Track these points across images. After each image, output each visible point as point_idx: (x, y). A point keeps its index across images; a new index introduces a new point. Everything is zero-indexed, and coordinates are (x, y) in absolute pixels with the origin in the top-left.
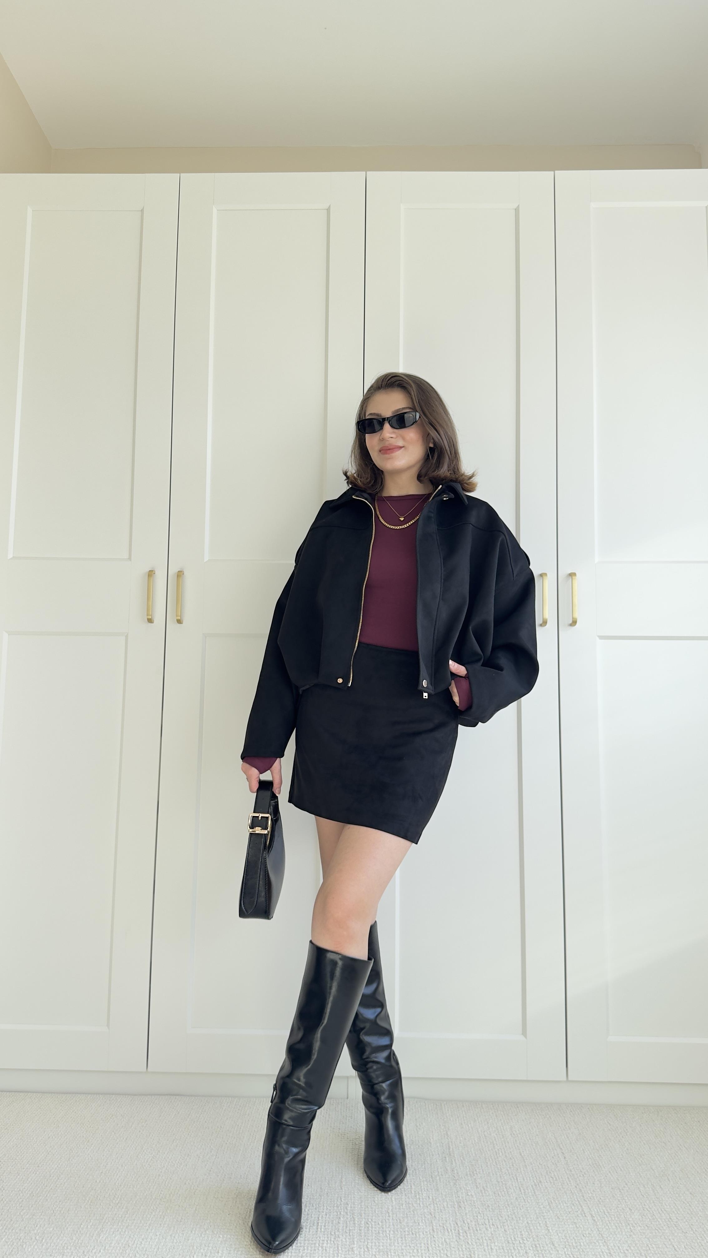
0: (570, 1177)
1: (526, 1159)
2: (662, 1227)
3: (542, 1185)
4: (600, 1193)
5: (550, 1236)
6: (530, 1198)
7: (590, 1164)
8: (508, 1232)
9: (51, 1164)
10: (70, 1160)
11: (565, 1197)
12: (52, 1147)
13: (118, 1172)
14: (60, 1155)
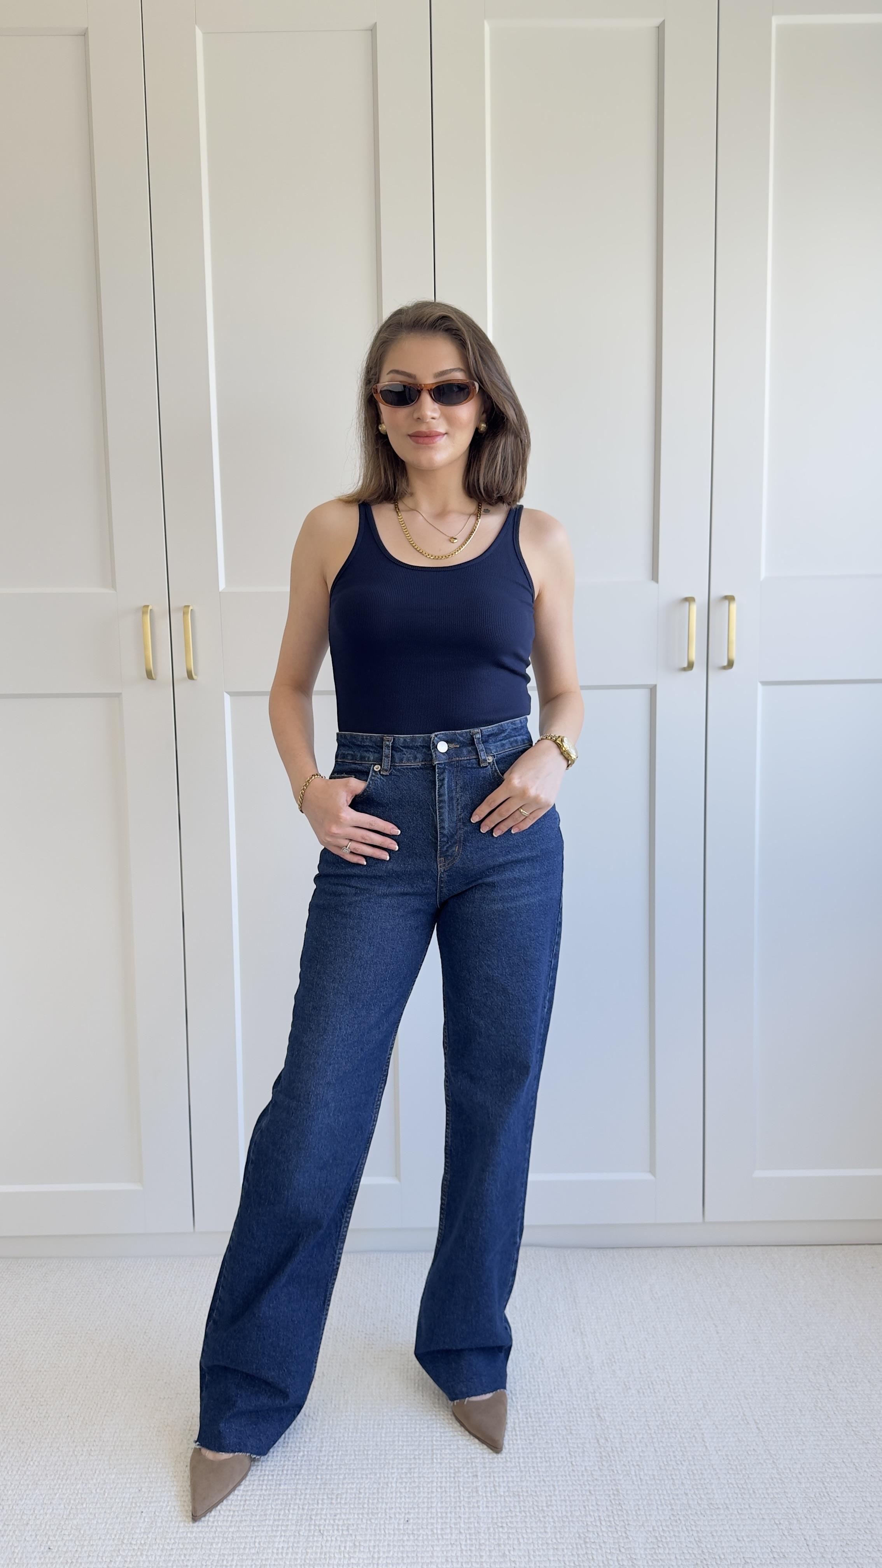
0: (726, 1363)
1: (672, 1337)
2: (840, 1437)
3: (694, 1377)
5: (709, 1455)
7: (748, 1343)
8: (659, 1454)
11: (722, 1394)
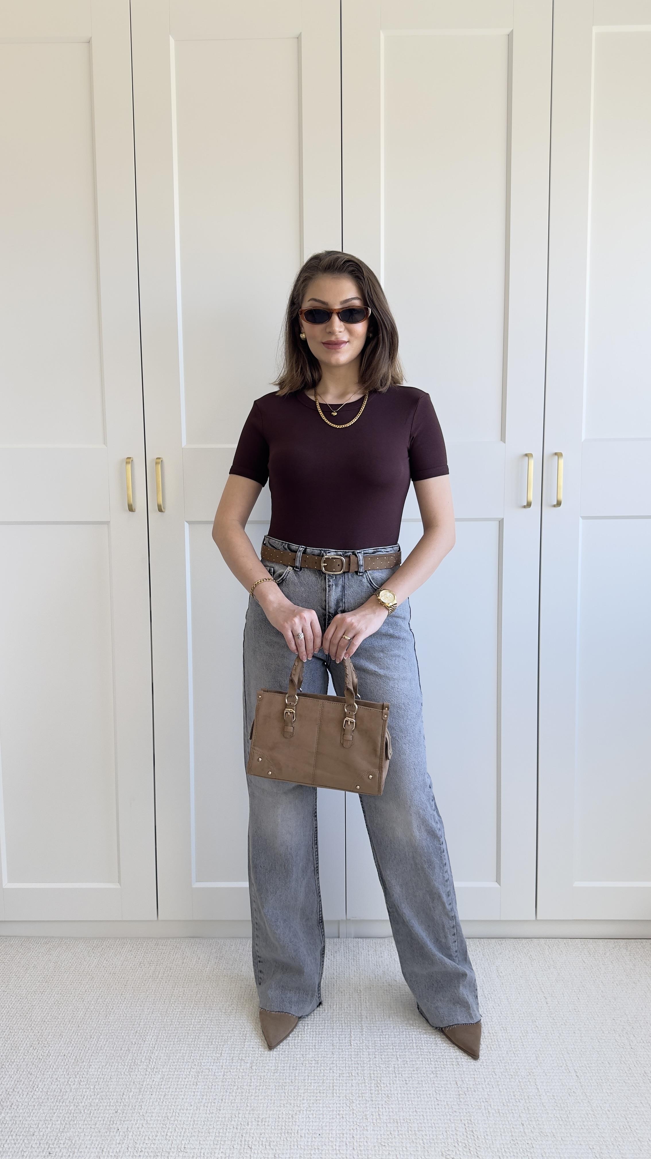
0: (553, 1026)
1: (513, 1006)
3: (529, 1036)
4: (581, 1044)
5: (540, 1096)
6: (519, 1051)
7: (570, 1011)
8: (502, 1093)
9: (91, 1023)
10: (107, 1018)
11: (550, 1049)
12: (90, 1002)
13: (150, 1031)
14: (97, 1012)
